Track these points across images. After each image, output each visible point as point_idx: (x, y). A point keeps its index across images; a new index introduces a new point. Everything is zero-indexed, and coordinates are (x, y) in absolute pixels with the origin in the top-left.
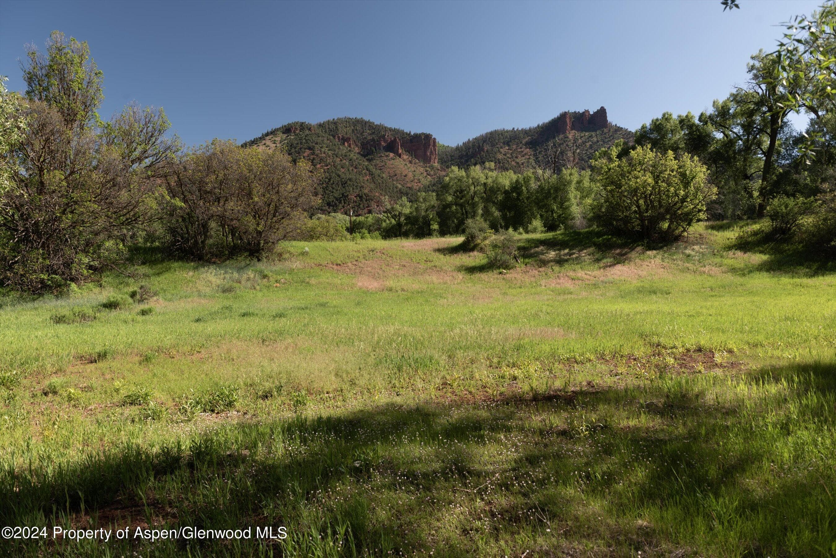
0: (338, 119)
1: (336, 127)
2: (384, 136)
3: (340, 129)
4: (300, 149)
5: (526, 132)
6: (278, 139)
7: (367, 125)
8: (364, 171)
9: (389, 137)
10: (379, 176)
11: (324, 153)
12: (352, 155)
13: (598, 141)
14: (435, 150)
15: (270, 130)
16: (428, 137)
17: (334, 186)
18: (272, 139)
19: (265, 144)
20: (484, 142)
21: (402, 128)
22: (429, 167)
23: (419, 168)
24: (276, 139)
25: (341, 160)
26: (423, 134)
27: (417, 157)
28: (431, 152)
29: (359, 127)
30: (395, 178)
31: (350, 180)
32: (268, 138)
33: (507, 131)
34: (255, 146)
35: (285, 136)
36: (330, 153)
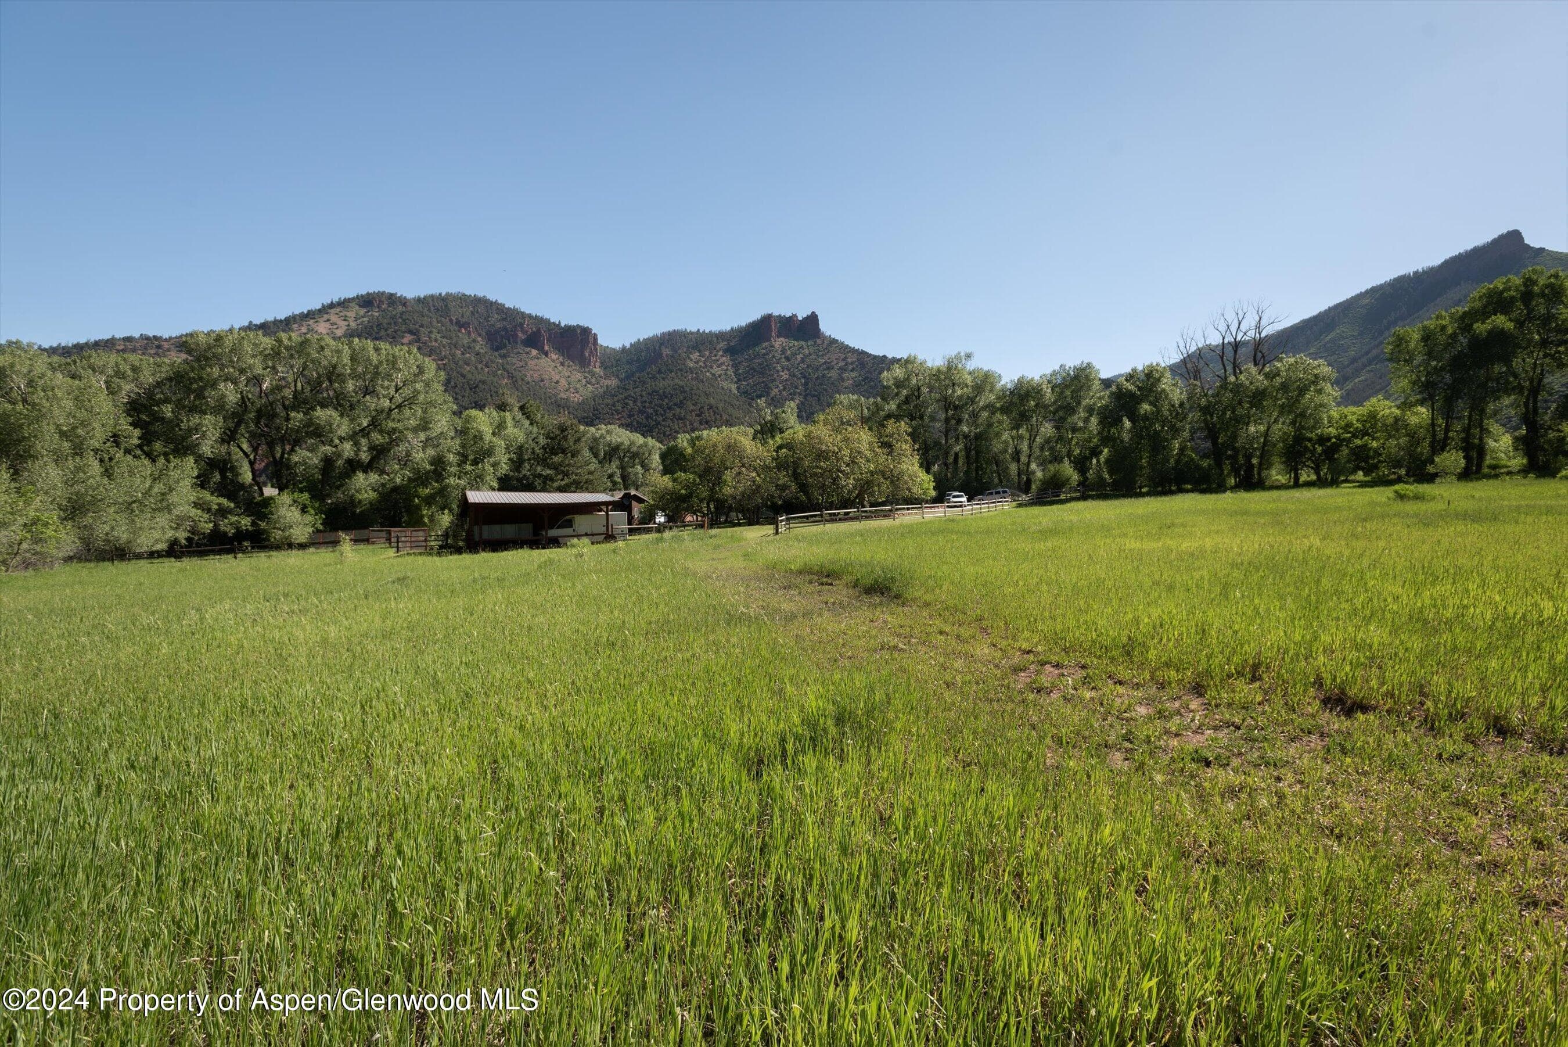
0: (447, 294)
1: (446, 306)
2: (521, 325)
3: (453, 310)
4: (395, 332)
5: (721, 336)
6: (351, 314)
7: (494, 307)
8: (499, 372)
9: (529, 327)
10: (523, 380)
11: (436, 341)
12: (477, 348)
13: (810, 354)
14: (596, 350)
15: (336, 300)
16: (586, 331)
17: (457, 390)
18: (341, 314)
19: (328, 320)
20: (661, 344)
21: (547, 316)
22: (589, 372)
23: (574, 372)
24: (348, 314)
25: (463, 354)
26: (578, 326)
27: (570, 357)
28: (591, 352)
29: (481, 309)
30: (542, 384)
31: (484, 382)
32: (332, 311)
33: (691, 333)
34: (311, 322)
35: (362, 311)
36: (445, 341)
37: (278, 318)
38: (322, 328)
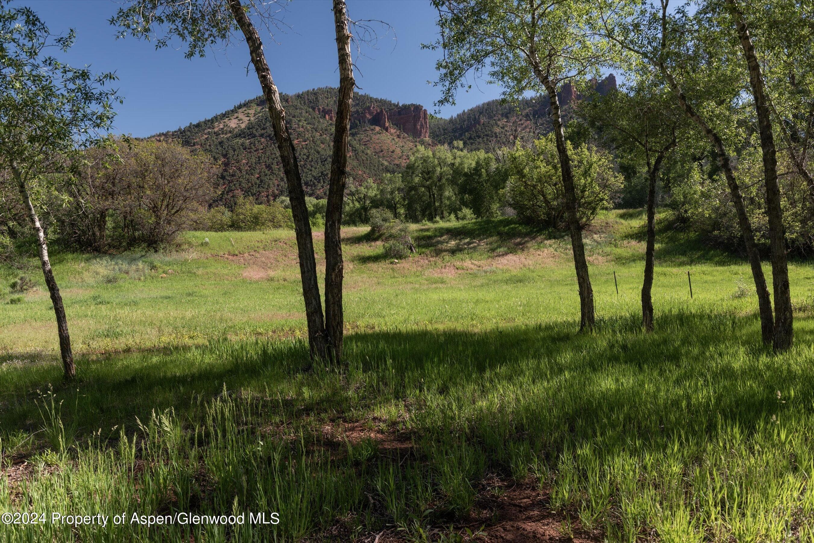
0: (319, 89)
1: (317, 98)
2: (369, 107)
3: (321, 101)
5: (526, 103)
6: (252, 112)
9: (375, 109)
10: (363, 152)
11: (302, 127)
12: (333, 130)
14: (426, 123)
15: (243, 102)
16: (418, 108)
17: (312, 163)
18: (246, 112)
19: (237, 118)
20: (481, 113)
21: (389, 99)
22: (419, 142)
23: (408, 143)
24: (250, 112)
25: (321, 135)
26: (413, 105)
27: (405, 130)
28: (422, 126)
30: (381, 154)
32: (240, 110)
34: (226, 120)
35: (259, 108)
36: (309, 127)
37: (207, 119)
38: (233, 124)
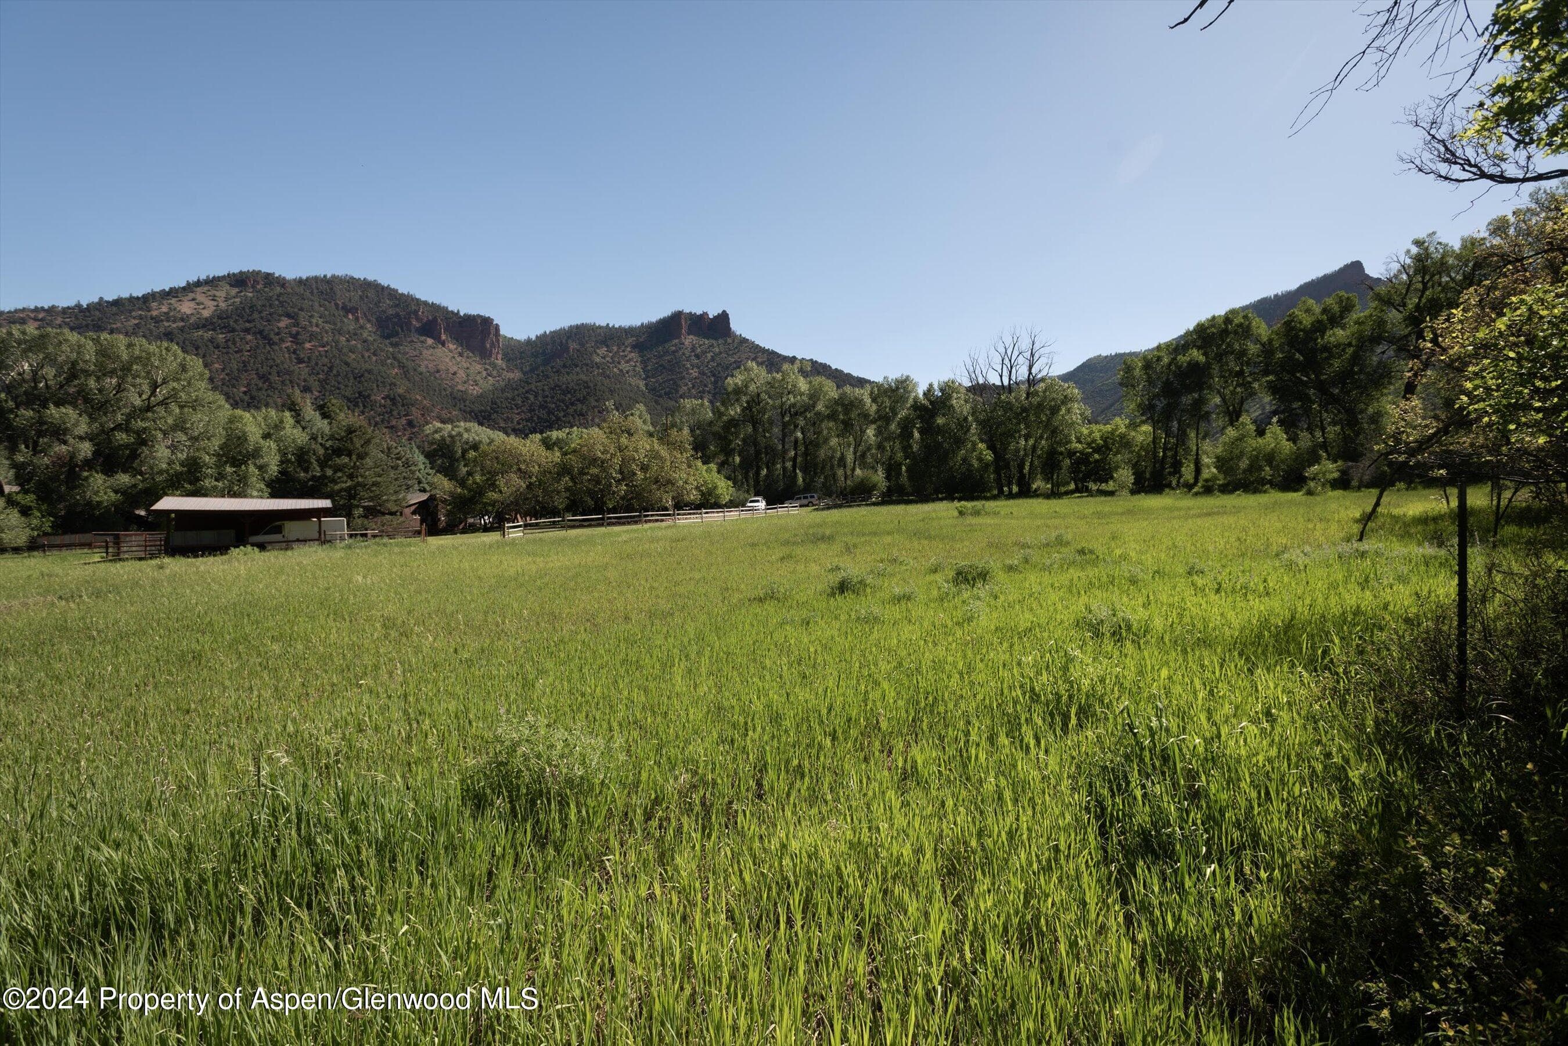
0: (333, 276)
1: (331, 289)
2: (416, 312)
3: (339, 293)
4: (270, 314)
5: (629, 331)
6: (221, 294)
7: (386, 293)
8: (389, 361)
9: (424, 315)
10: (415, 370)
11: (317, 326)
12: (365, 335)
13: (721, 353)
14: (498, 341)
15: (203, 277)
16: (487, 322)
18: (209, 293)
19: (193, 300)
20: (568, 338)
21: (444, 304)
22: (490, 364)
23: (474, 364)
24: (218, 294)
25: (348, 341)
26: (478, 316)
27: (469, 348)
28: (493, 345)
29: (371, 294)
30: (437, 375)
31: (369, 372)
32: (199, 289)
33: (600, 327)
34: (173, 301)
35: (234, 291)
36: (327, 327)
37: (135, 295)
38: (186, 307)
